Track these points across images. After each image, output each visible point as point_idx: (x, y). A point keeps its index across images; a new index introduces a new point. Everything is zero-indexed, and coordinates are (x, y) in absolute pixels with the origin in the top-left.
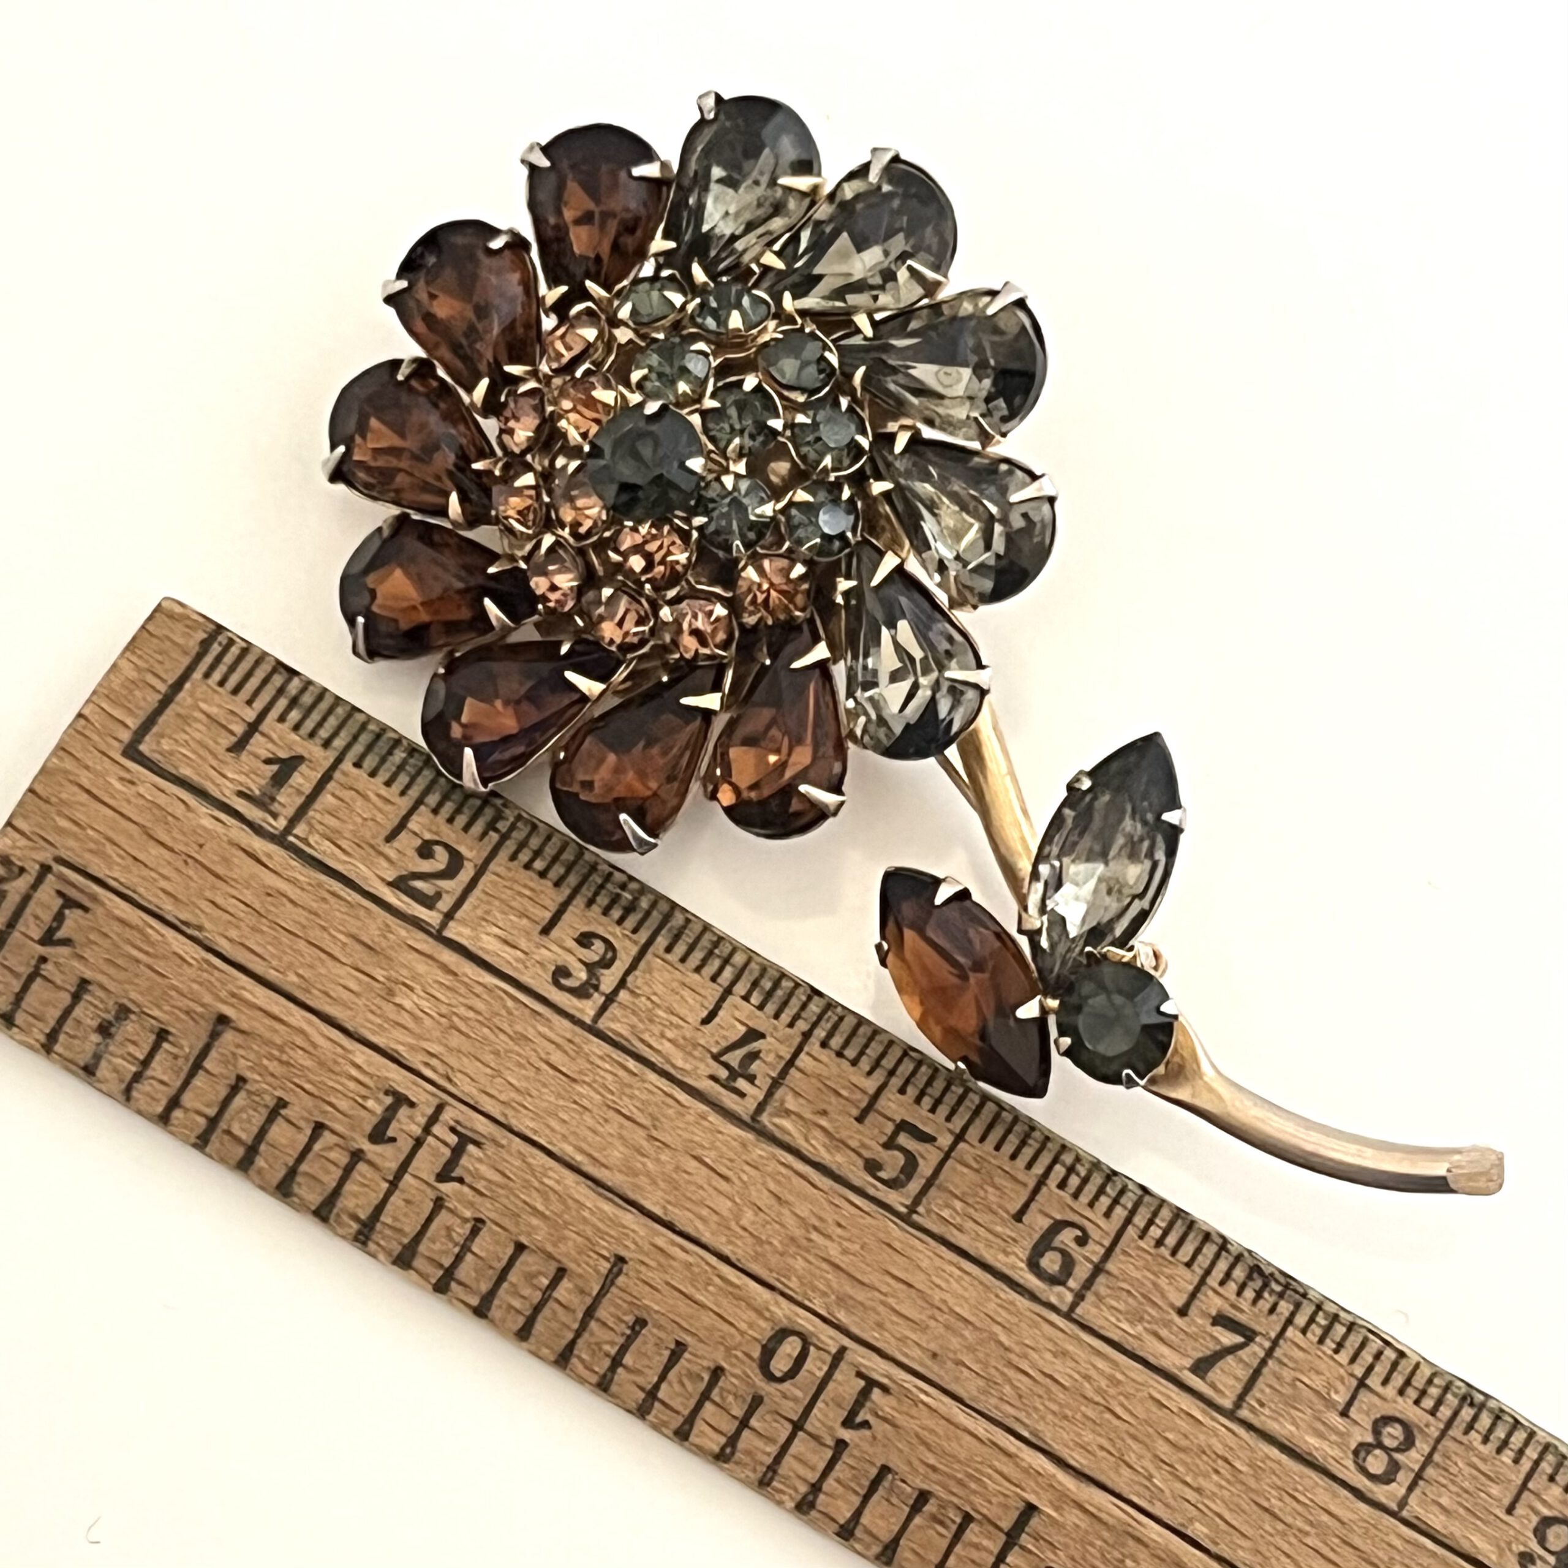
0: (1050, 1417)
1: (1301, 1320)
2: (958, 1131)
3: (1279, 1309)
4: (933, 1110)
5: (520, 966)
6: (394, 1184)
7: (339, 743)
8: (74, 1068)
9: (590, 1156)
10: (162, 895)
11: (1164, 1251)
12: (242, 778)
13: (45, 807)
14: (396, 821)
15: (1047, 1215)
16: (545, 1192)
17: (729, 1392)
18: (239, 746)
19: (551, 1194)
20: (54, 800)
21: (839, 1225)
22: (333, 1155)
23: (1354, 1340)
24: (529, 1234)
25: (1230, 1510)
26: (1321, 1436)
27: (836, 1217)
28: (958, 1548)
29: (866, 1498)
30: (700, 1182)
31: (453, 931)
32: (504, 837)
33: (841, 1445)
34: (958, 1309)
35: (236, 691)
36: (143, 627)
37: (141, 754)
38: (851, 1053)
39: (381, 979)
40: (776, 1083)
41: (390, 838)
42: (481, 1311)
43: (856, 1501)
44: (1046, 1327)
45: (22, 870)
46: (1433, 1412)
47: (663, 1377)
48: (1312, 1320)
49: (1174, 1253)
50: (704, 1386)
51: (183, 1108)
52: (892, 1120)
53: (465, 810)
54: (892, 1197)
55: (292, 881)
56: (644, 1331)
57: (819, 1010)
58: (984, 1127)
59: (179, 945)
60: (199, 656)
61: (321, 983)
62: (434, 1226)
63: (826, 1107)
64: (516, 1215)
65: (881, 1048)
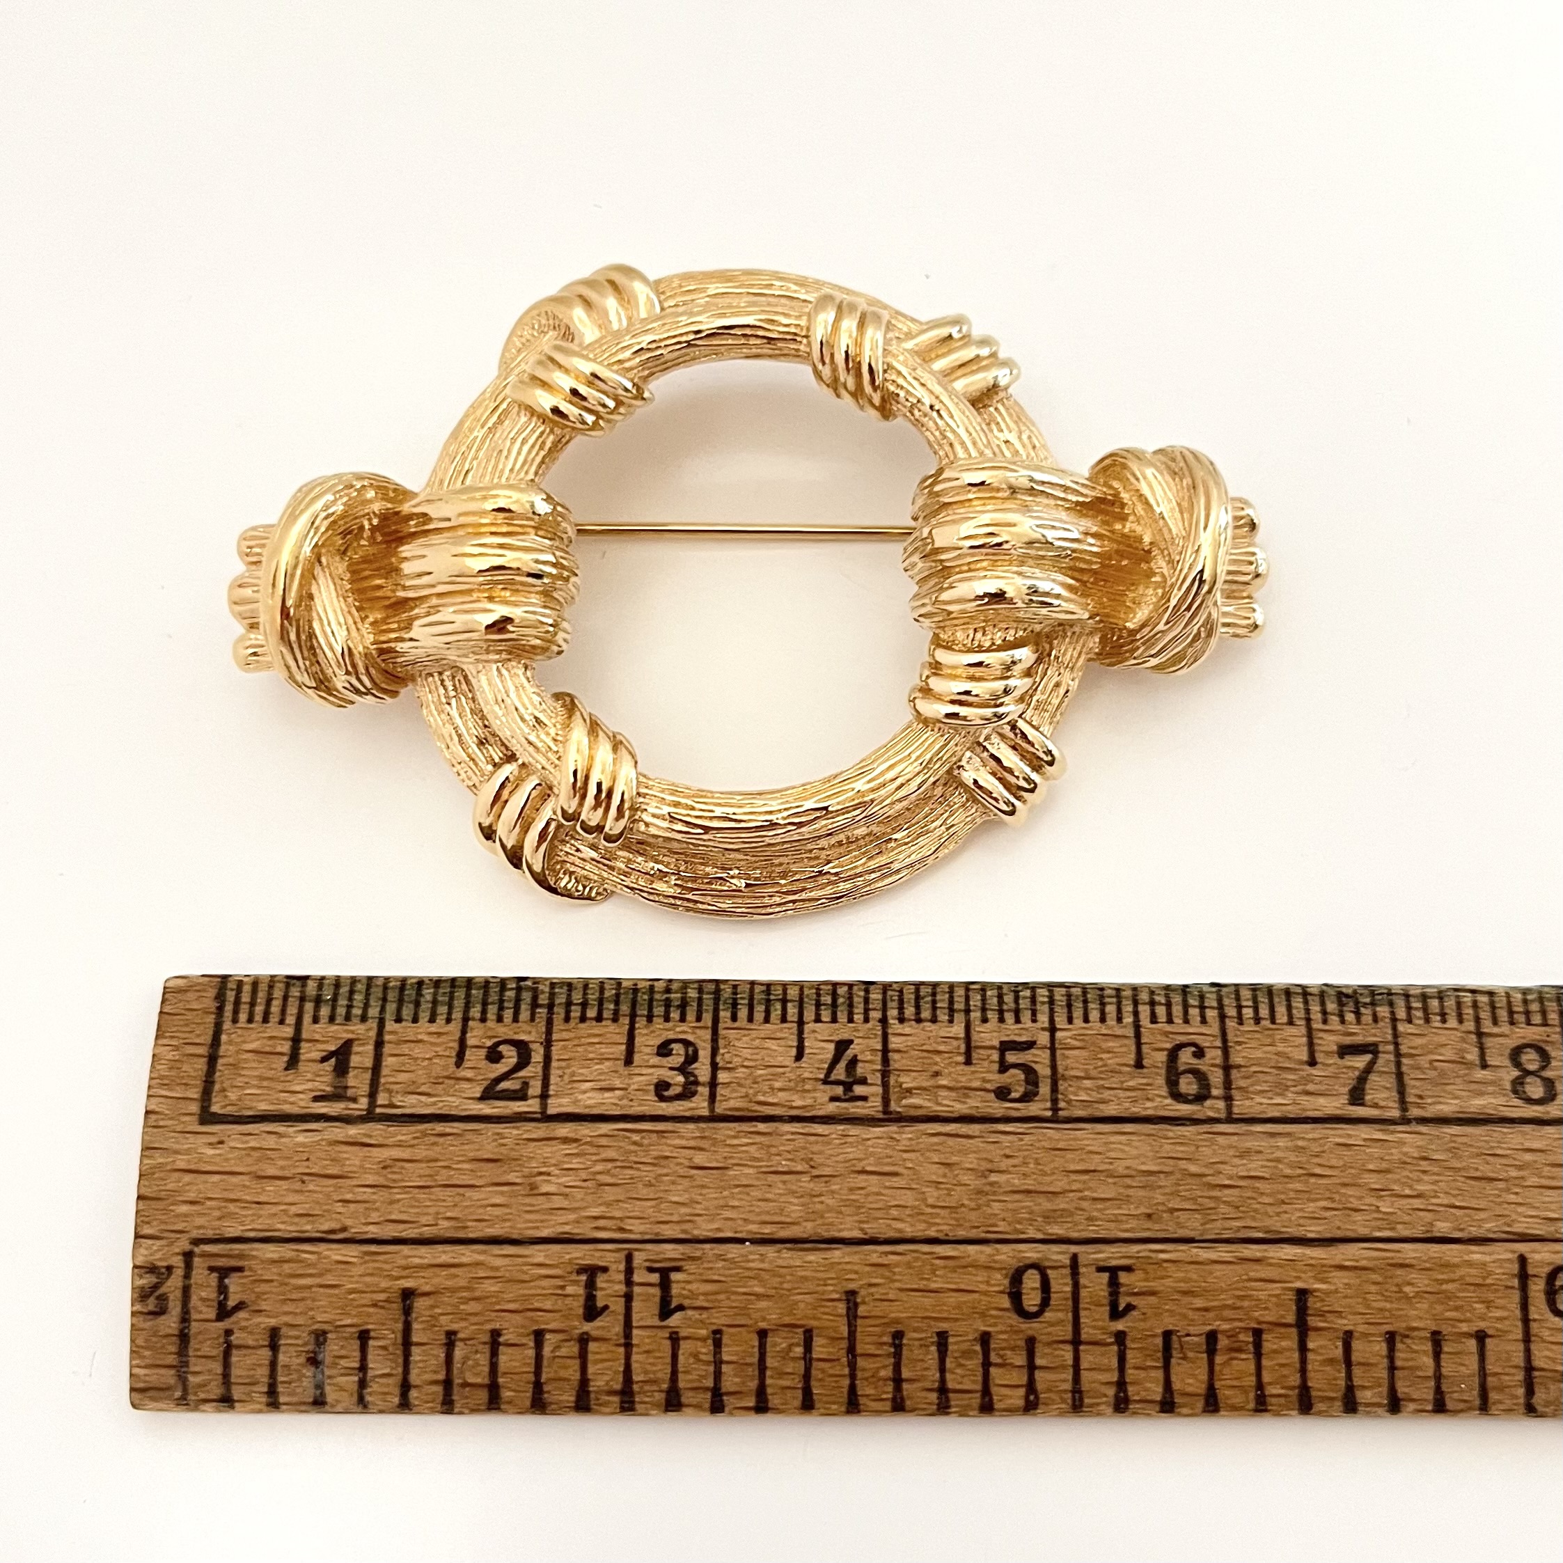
0: (1270, 1210)
1: (1401, 1013)
2: (1046, 1025)
3: (1380, 1015)
4: (1018, 1021)
5: (625, 1102)
6: (628, 1346)
7: (374, 1012)
8: (303, 1408)
10: (297, 1220)
11: (1263, 1023)
12: (309, 1085)
13: (160, 1205)
14: (456, 1045)
15: (1161, 1050)
16: (756, 1276)
17: (1003, 1349)
18: (293, 1061)
19: (762, 1274)
20: (163, 1194)
21: (1008, 1157)
22: (563, 1351)
23: (1450, 1003)
24: (764, 1319)
25: (1455, 1196)
26: (1481, 1094)
27: (999, 1152)
28: (1265, 1362)
29: (1167, 1369)
30: (875, 1190)
31: (554, 1107)
32: (551, 1007)
33: (1120, 1337)
34: (1144, 1168)
35: (266, 1020)
36: (161, 1012)
37: (215, 1114)
38: (926, 1014)
39: (518, 1181)
40: (885, 1074)
41: (459, 1063)
42: (762, 1407)
43: (1160, 1374)
44: (1220, 1139)
45: (169, 1269)
46: (1545, 1024)
47: (942, 1370)
48: (1409, 1009)
49: (1273, 1021)
50: (980, 1356)
51: (416, 1387)
52: (993, 1048)
53: (506, 1004)
54: (1034, 1108)
55: (399, 1145)
56: (905, 1341)
57: (880, 997)
58: (1065, 1010)
59: (336, 1253)
60: (220, 1009)
61: (471, 1213)
62: (681, 1359)
63: (936, 1068)
64: (743, 1310)
65: (947, 996)
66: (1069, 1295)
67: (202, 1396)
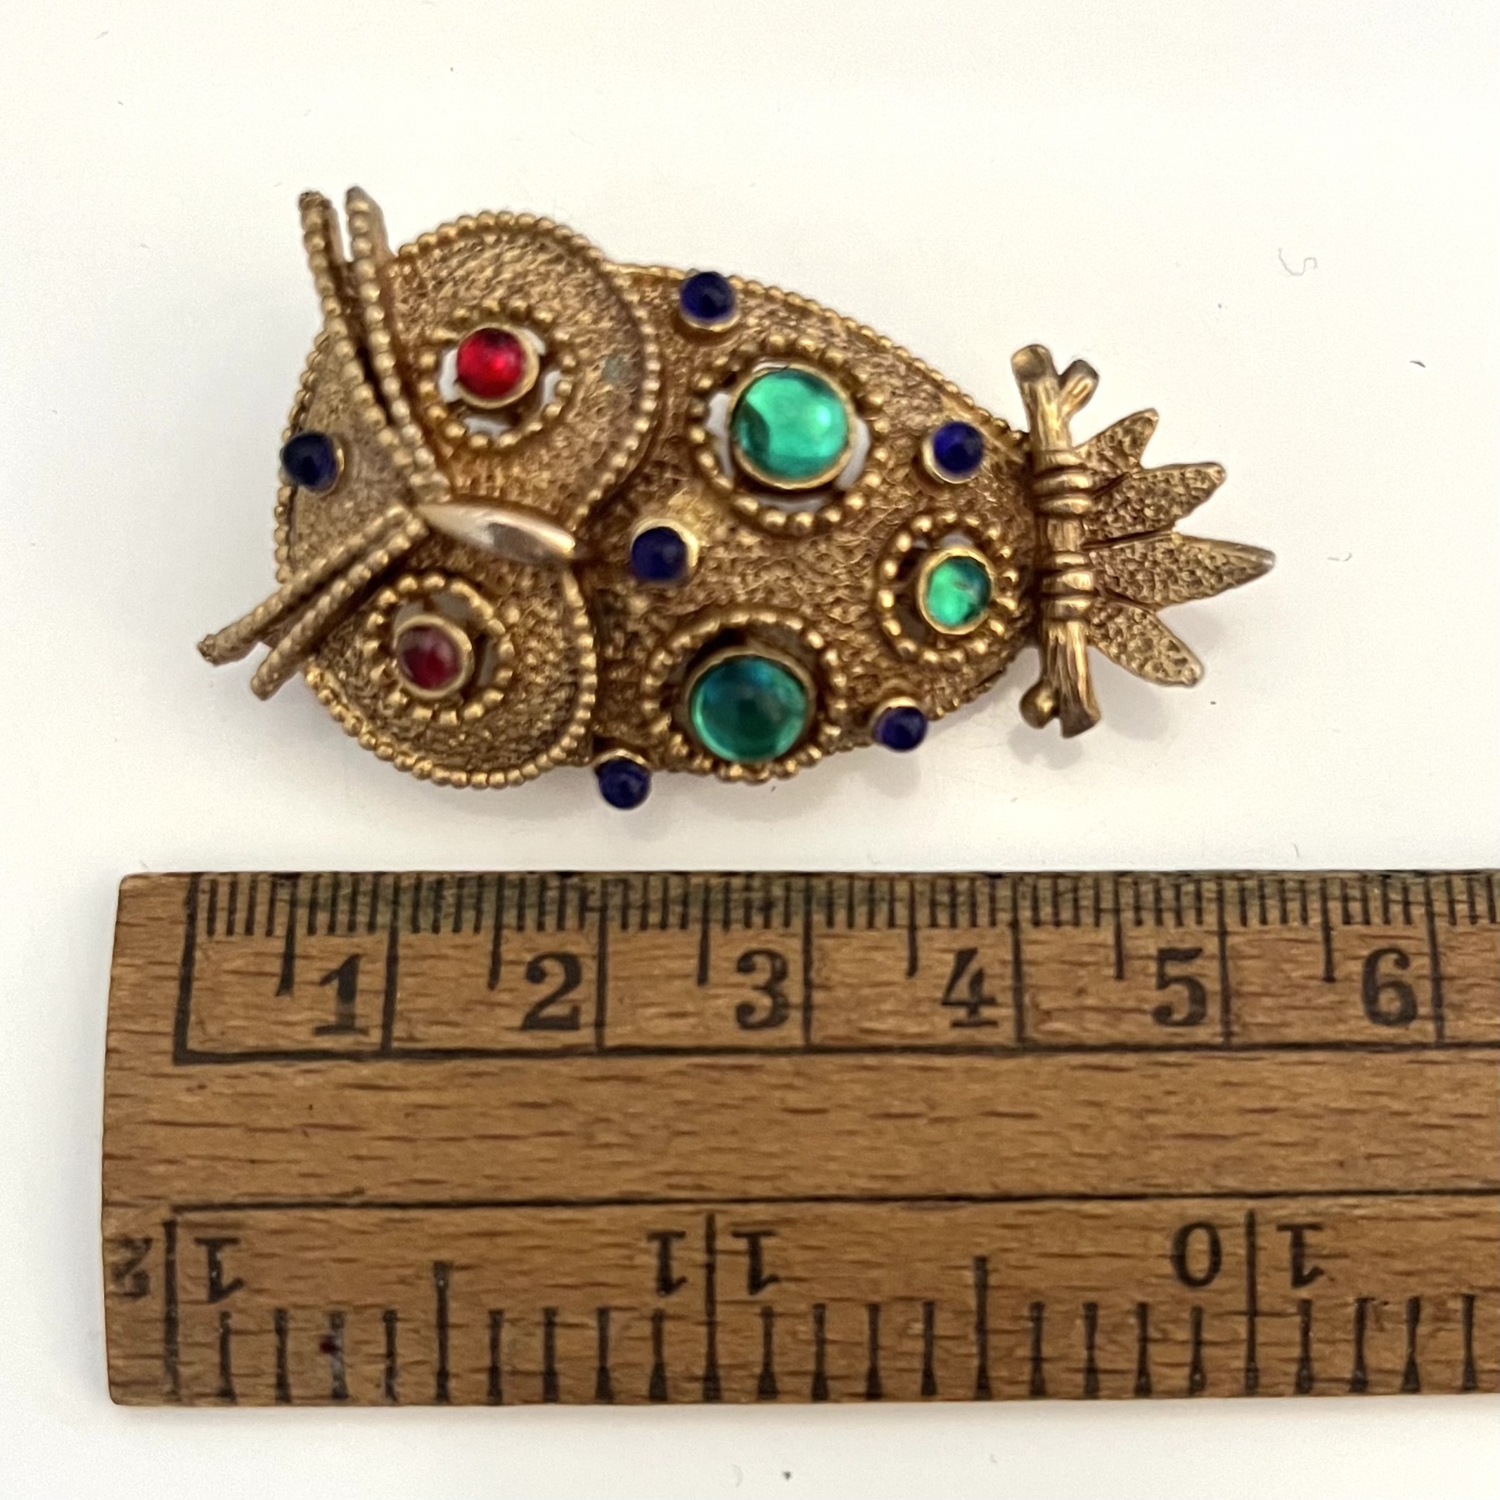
0: (1488, 1155)
2: (1215, 928)
4: (1179, 922)
5: (700, 1030)
6: (711, 1322)
7: (383, 918)
8: (321, 1401)
9: (888, 1177)
10: (301, 1181)
12: (306, 1015)
13: (131, 1164)
14: (487, 961)
15: (1356, 958)
16: (866, 1240)
17: (1163, 1322)
18: (286, 983)
19: (873, 1238)
20: (134, 1152)
21: (1169, 1093)
22: (633, 1333)
24: (875, 1290)
27: (1162, 1088)
28: (1476, 1332)
29: (1359, 1342)
30: (1010, 1136)
31: (612, 1038)
32: (603, 910)
33: (1305, 1307)
34: (1333, 1105)
35: (249, 930)
36: (118, 923)
37: (194, 1052)
38: (1066, 914)
39: (571, 1129)
40: (1018, 990)
41: (493, 983)
42: (874, 1393)
43: (1350, 1349)
44: (1430, 1069)
45: (148, 1241)
47: (1091, 1347)
49: (1493, 919)
50: (1137, 1331)
51: (457, 1376)
52: (1149, 957)
53: (548, 908)
54: (1202, 1034)
55: (423, 1087)
56: (1046, 1314)
57: (1008, 894)
58: (1238, 907)
59: (351, 1220)
60: (192, 919)
61: (515, 1170)
62: (776, 1339)
63: (1080, 984)
64: (851, 1282)
65: (1091, 893)
66: (1244, 1260)
67: (197, 1389)
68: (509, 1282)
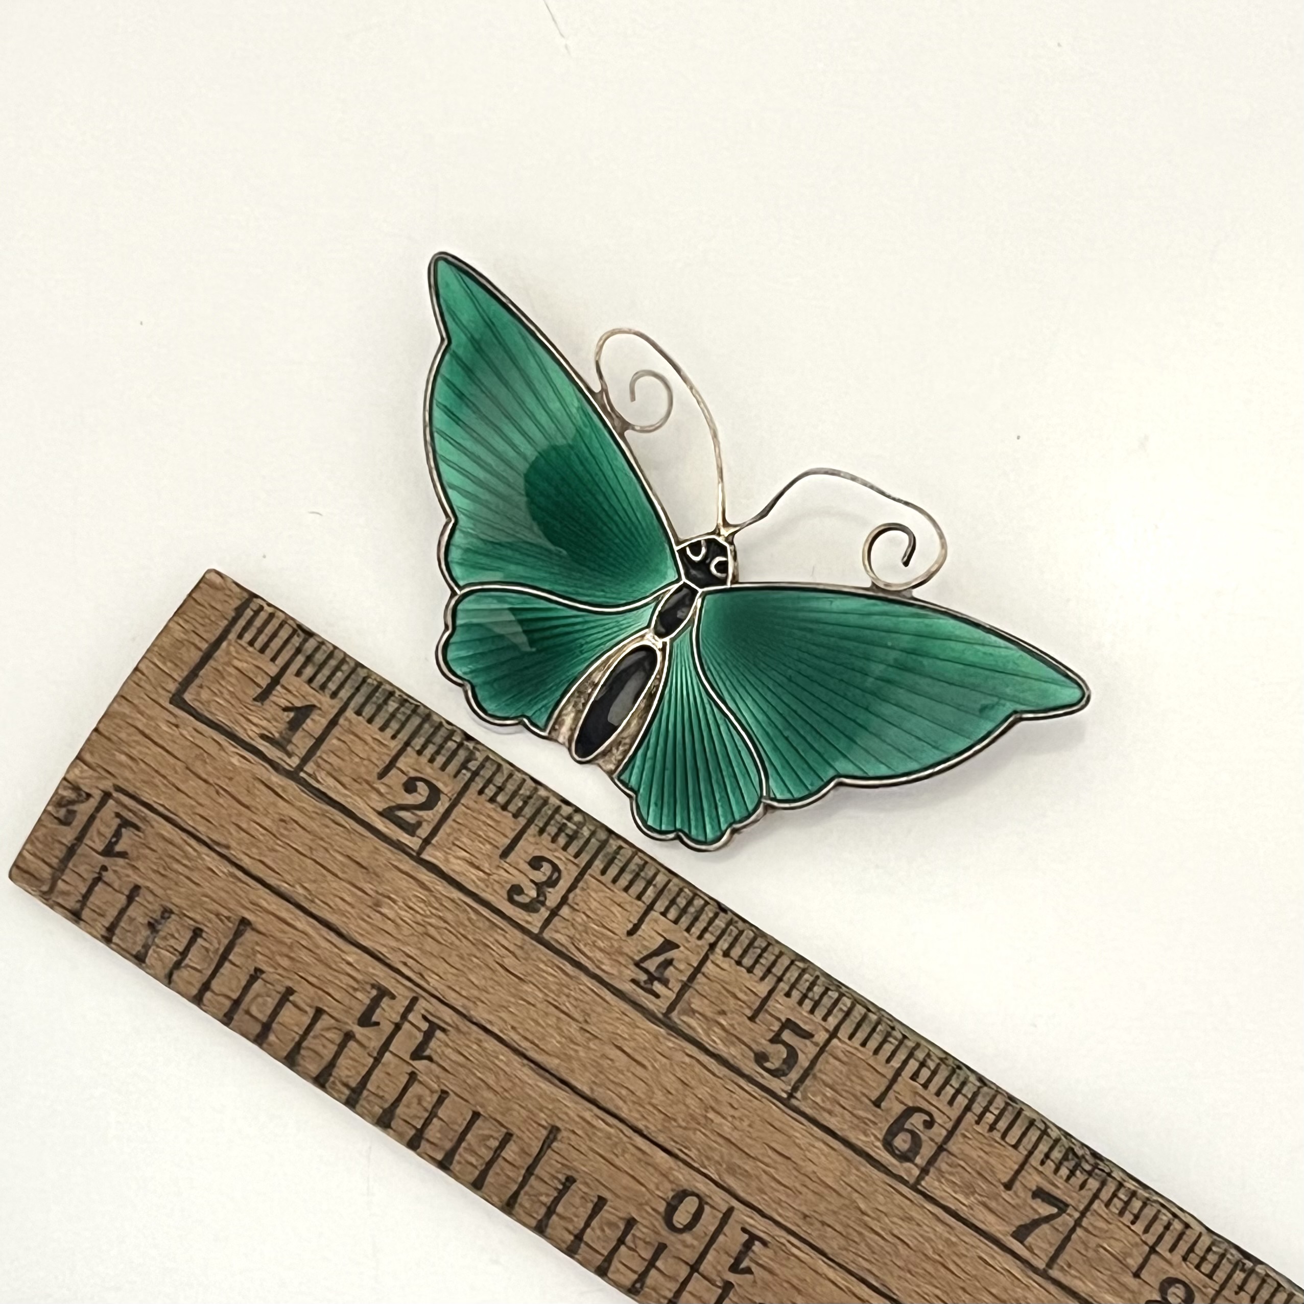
0: (896, 1270)
1: (1105, 1195)
2: (831, 1029)
3: (1087, 1187)
4: (812, 1011)
5: (482, 884)
6: (377, 1060)
7: (344, 694)
8: (128, 955)
9: (532, 1043)
10: (198, 818)
11: (997, 1135)
12: (264, 723)
13: (108, 744)
14: (387, 760)
15: (902, 1103)
16: (497, 1071)
18: (263, 696)
19: (501, 1073)
20: (114, 738)
21: (732, 1107)
22: (329, 1035)
23: (1149, 1212)
24: (482, 1106)
26: (1117, 1294)
27: (729, 1099)
30: (620, 1067)
31: (428, 855)
32: (475, 774)
33: (728, 1287)
34: (825, 1179)
35: (262, 651)
36: (190, 595)
37: (185, 702)
38: (747, 961)
39: (370, 892)
40: (685, 987)
42: (444, 1165)
44: (898, 1196)
45: (89, 796)
46: (1210, 1276)
47: (587, 1224)
48: (1114, 1195)
49: (1004, 1136)
50: (620, 1233)
51: (213, 992)
52: (779, 1019)
53: (443, 752)
54: (775, 1084)
55: (301, 810)
56: (573, 1187)
57: (723, 926)
58: (854, 1026)
59: (210, 859)
60: (235, 620)
61: (322, 894)
62: (409, 1094)
63: (725, 1008)
64: (474, 1090)
65: (773, 958)
66: (711, 1234)
67: (60, 901)
68: (278, 958)
